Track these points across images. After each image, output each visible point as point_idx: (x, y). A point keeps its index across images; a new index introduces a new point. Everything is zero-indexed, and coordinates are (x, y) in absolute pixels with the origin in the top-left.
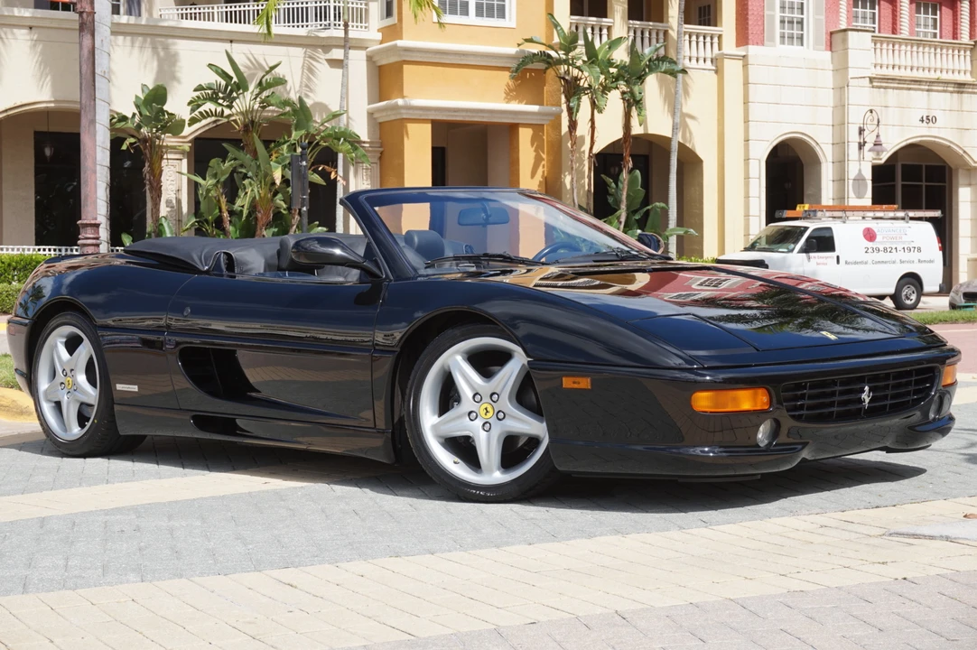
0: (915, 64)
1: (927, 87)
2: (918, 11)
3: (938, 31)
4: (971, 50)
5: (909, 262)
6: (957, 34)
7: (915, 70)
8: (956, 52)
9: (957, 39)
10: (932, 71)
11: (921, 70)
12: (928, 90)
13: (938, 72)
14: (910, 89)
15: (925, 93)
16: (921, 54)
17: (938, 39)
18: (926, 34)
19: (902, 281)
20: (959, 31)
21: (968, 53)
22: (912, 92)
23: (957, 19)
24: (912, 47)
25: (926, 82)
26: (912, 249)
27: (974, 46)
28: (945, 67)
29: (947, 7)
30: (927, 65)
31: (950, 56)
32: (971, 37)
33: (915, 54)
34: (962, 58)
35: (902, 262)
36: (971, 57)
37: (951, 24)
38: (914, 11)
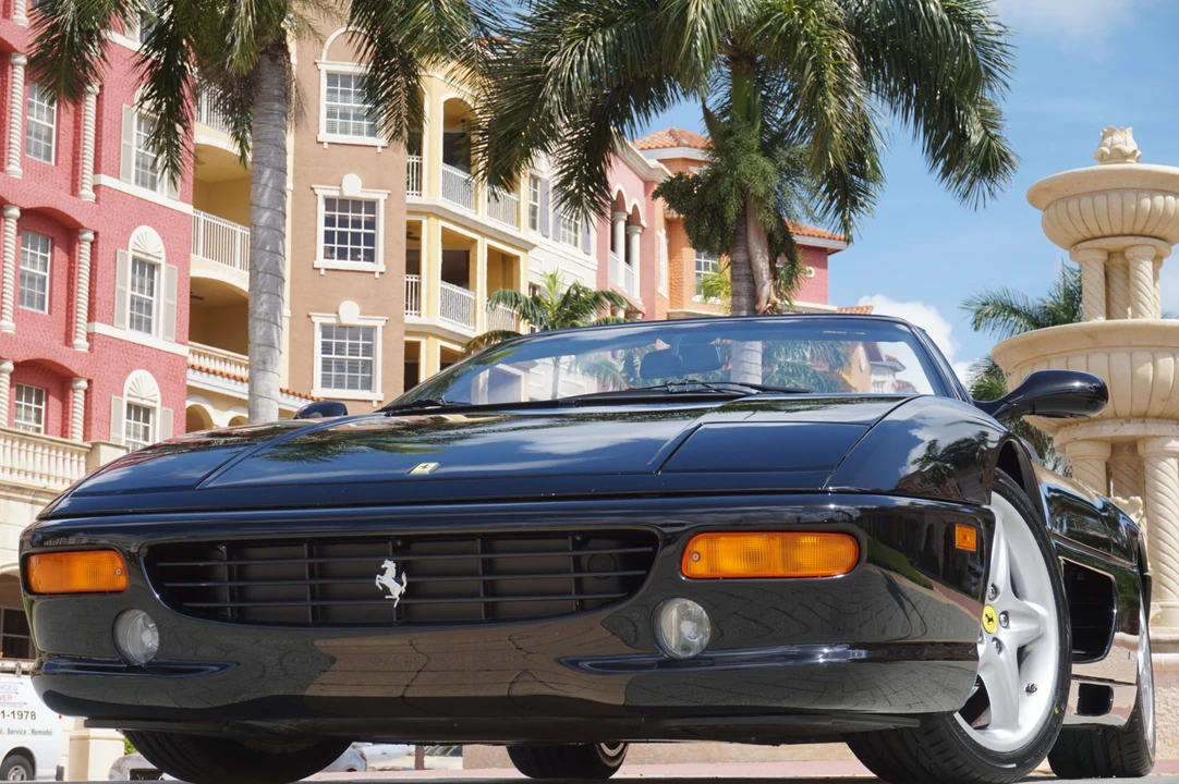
0: (16, 466)
1: (31, 498)
2: (19, 397)
3: (42, 426)
4: (87, 455)
5: (19, 732)
6: (67, 432)
7: (15, 474)
8: (68, 455)
9: (66, 437)
10: (37, 478)
11: (22, 475)
12: (32, 502)
13: (45, 479)
14: (9, 498)
15: (29, 505)
16: (23, 453)
17: (42, 434)
18: (26, 427)
19: (10, 760)
20: (70, 429)
21: (83, 458)
22: (11, 502)
23: (67, 413)
24: (13, 443)
25: (31, 490)
26: (25, 715)
27: (91, 449)
28: (53, 473)
29: (54, 396)
30: (30, 468)
31: (60, 460)
32: (86, 437)
33: (16, 451)
34: (75, 463)
35: (10, 732)
36: (86, 464)
37: (60, 418)
38: (14, 396)
